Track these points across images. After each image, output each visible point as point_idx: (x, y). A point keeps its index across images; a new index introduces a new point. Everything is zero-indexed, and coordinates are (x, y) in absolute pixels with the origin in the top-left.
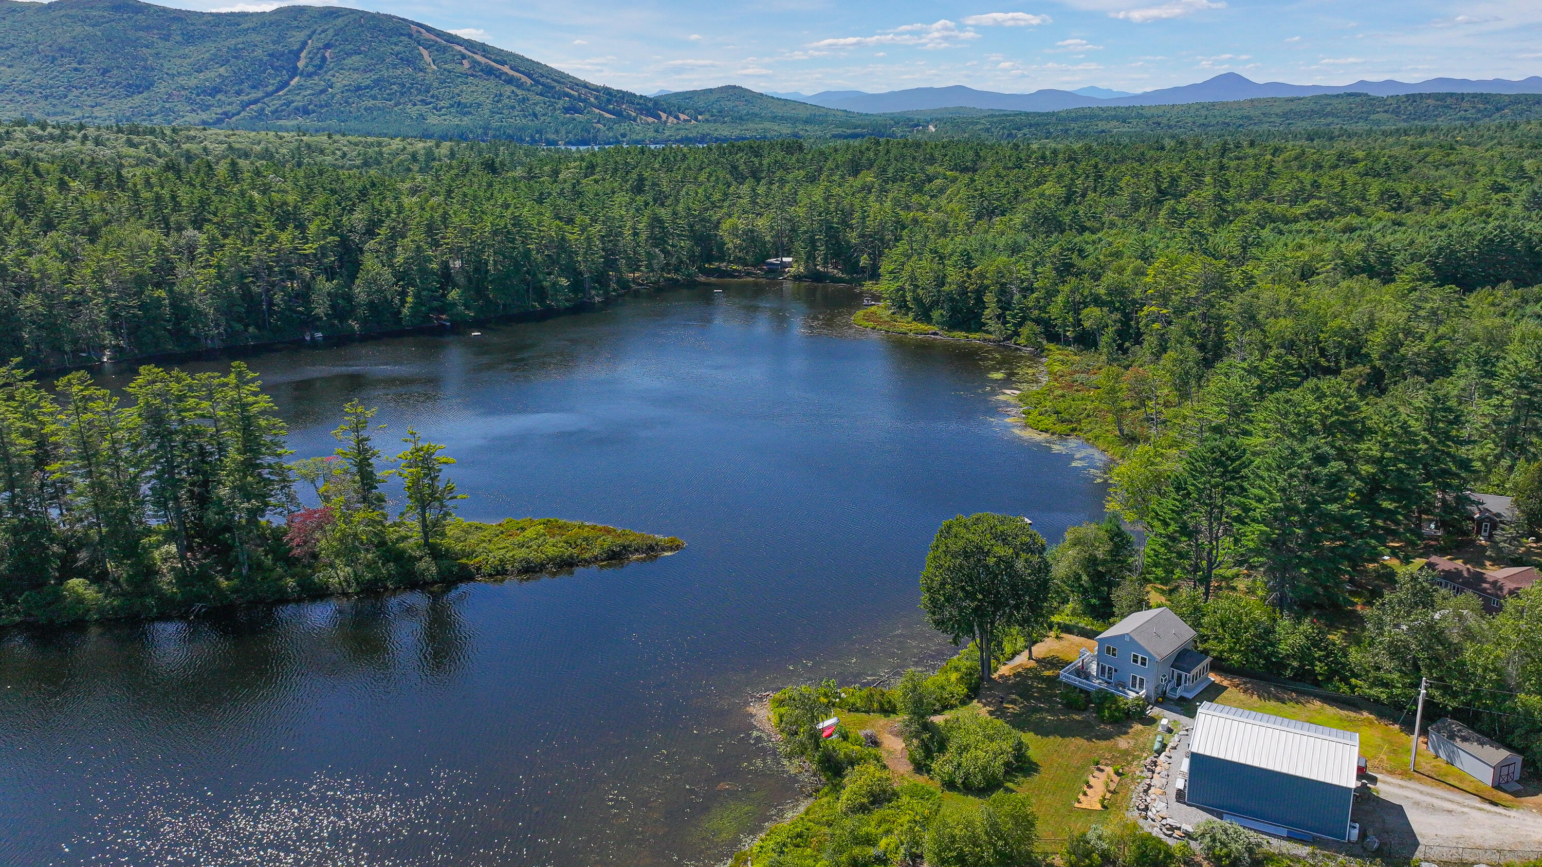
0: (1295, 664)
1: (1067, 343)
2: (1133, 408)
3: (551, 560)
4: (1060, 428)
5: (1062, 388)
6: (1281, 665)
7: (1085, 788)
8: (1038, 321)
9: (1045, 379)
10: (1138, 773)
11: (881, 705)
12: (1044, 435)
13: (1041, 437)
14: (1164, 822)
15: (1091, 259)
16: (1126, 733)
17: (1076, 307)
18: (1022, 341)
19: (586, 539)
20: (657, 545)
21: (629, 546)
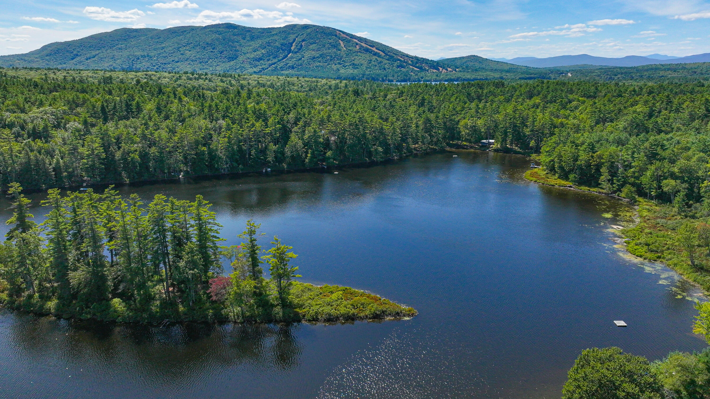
1: (651, 198)
2: (699, 246)
3: (342, 315)
4: (650, 255)
5: (650, 228)
8: (633, 184)
9: (638, 220)
12: (639, 260)
13: (636, 260)
15: (668, 152)
17: (659, 179)
18: (623, 195)
19: (363, 304)
20: (401, 312)
21: (385, 311)
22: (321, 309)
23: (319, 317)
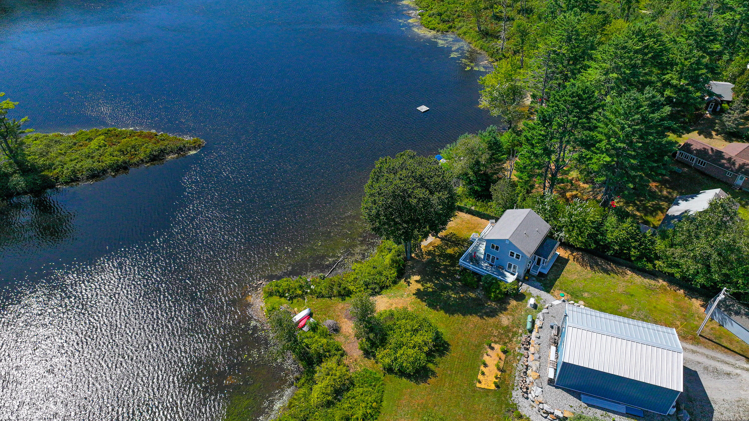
0: (617, 248)
2: (486, 8)
3: (110, 166)
4: (442, 26)
6: (607, 247)
7: (482, 368)
10: (517, 349)
11: (339, 292)
12: (433, 32)
13: (430, 34)
14: (541, 406)
16: (506, 309)
20: (184, 146)
21: (165, 149)
22: (79, 165)
23: (79, 175)
